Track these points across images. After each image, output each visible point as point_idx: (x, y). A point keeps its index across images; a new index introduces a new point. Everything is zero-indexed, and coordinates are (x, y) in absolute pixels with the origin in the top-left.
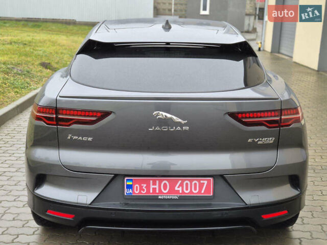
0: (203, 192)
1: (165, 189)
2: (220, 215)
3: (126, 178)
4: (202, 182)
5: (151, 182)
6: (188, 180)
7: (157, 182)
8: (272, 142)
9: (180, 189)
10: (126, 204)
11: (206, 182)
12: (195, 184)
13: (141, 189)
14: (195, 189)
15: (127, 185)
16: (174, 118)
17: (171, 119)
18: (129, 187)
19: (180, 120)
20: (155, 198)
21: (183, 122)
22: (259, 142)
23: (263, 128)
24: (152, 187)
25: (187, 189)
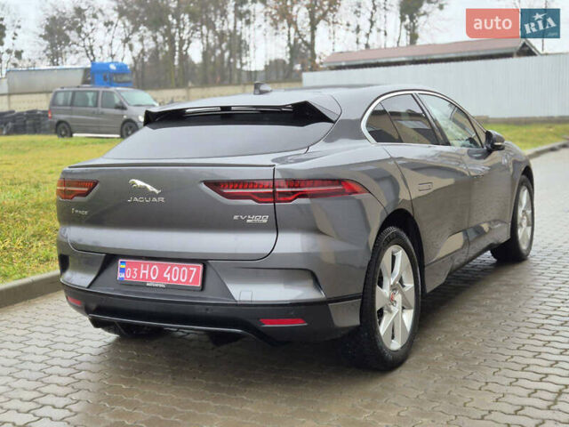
0: (191, 281)
1: (154, 275)
2: (204, 311)
3: (120, 260)
4: (191, 269)
5: (142, 266)
6: (178, 266)
7: (148, 266)
8: (265, 221)
9: (168, 276)
10: (119, 290)
11: (195, 270)
12: (184, 271)
13: (133, 274)
14: (183, 278)
15: (121, 269)
16: (149, 187)
17: (145, 187)
18: (123, 270)
19: (154, 190)
20: (143, 285)
21: (157, 192)
22: (248, 221)
23: (250, 202)
24: (142, 272)
25: (175, 277)
